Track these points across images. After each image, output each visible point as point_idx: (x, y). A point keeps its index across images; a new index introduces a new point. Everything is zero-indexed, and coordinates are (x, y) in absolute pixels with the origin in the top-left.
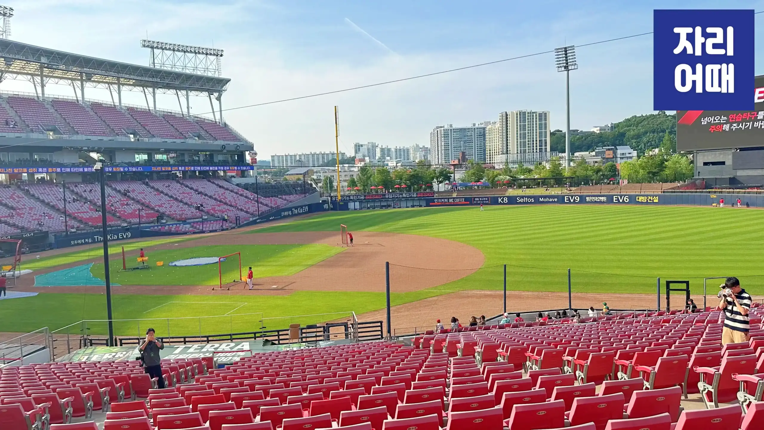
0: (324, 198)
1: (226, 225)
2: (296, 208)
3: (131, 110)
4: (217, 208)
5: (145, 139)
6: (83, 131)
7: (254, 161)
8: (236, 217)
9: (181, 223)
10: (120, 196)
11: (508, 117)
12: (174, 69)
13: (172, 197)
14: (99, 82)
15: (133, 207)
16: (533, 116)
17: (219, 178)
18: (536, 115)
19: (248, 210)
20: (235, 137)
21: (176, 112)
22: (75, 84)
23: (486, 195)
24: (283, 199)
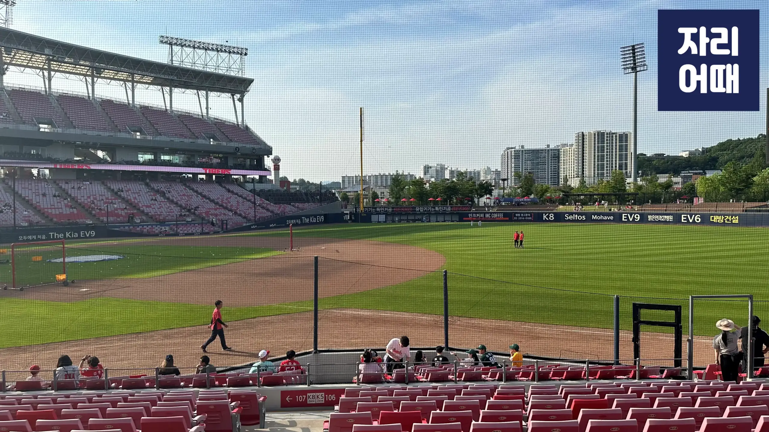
1: (211, 229)
2: (308, 217)
3: (145, 109)
5: (150, 136)
6: (81, 125)
9: (158, 224)
11: (585, 137)
12: (193, 67)
14: (111, 79)
16: (613, 137)
17: (232, 181)
18: (616, 136)
19: (247, 216)
20: (254, 140)
21: (195, 113)
23: (529, 210)
24: (295, 207)
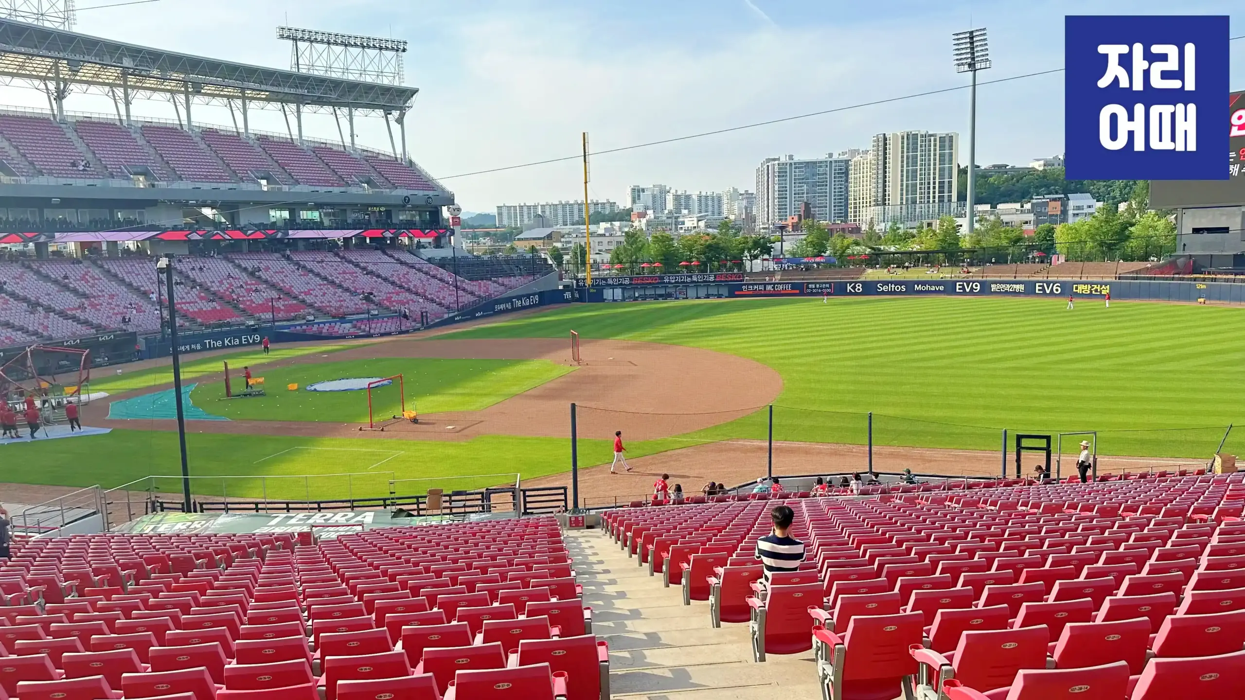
0: (566, 281)
1: (407, 324)
3: (264, 140)
4: (395, 298)
5: (284, 186)
6: (189, 175)
7: (457, 221)
8: (422, 313)
9: (338, 321)
10: (246, 278)
11: (888, 142)
12: (328, 75)
13: (325, 279)
14: (213, 96)
15: (265, 295)
16: (930, 141)
17: (402, 248)
18: (935, 140)
19: (443, 301)
20: (427, 184)
21: (334, 142)
22: (176, 100)
23: (828, 279)
24: (499, 284)
